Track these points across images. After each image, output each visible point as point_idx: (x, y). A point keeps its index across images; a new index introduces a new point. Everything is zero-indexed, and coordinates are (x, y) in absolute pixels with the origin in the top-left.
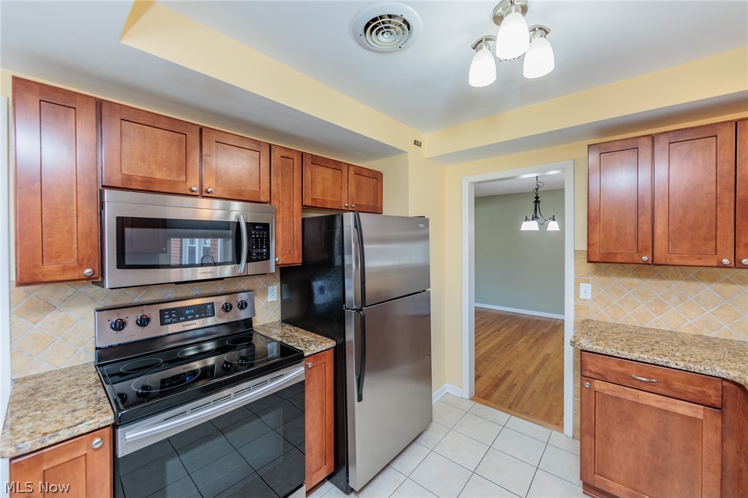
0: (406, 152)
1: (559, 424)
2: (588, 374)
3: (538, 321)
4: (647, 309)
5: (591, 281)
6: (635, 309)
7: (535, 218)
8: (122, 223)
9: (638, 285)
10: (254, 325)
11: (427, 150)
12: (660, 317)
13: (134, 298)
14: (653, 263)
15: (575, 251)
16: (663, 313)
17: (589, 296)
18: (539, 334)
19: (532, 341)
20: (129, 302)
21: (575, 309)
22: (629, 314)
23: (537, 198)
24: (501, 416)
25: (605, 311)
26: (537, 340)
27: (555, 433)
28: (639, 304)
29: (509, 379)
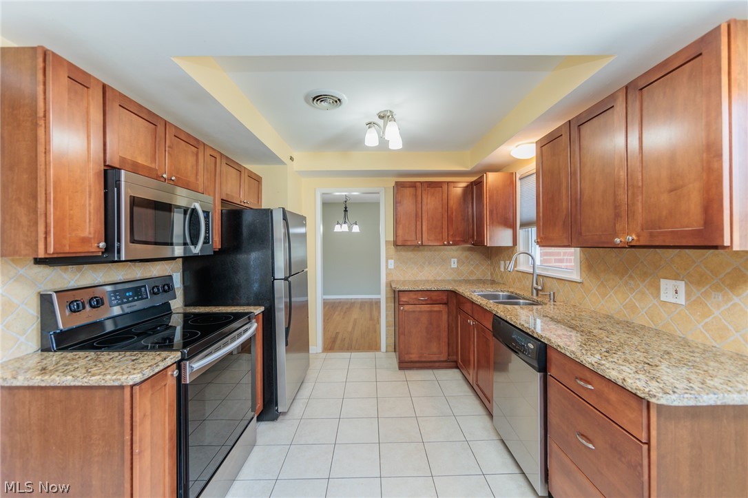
0: (285, 164)
1: (378, 349)
2: (401, 303)
3: (340, 302)
5: (394, 257)
7: (345, 222)
8: (134, 202)
10: (172, 308)
11: (296, 166)
13: (69, 282)
14: (422, 245)
15: (386, 241)
17: (393, 267)
18: (344, 309)
19: (342, 314)
20: (66, 286)
21: (386, 275)
23: (346, 208)
24: (347, 355)
26: (345, 312)
27: (377, 353)
29: (340, 337)
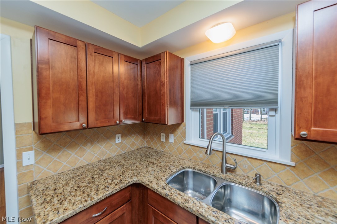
4: (76, 156)
5: (34, 148)
6: (68, 158)
9: (69, 142)
12: (83, 158)
16: (84, 155)
17: (32, 161)
22: (65, 164)
25: (47, 169)
28: (71, 154)
